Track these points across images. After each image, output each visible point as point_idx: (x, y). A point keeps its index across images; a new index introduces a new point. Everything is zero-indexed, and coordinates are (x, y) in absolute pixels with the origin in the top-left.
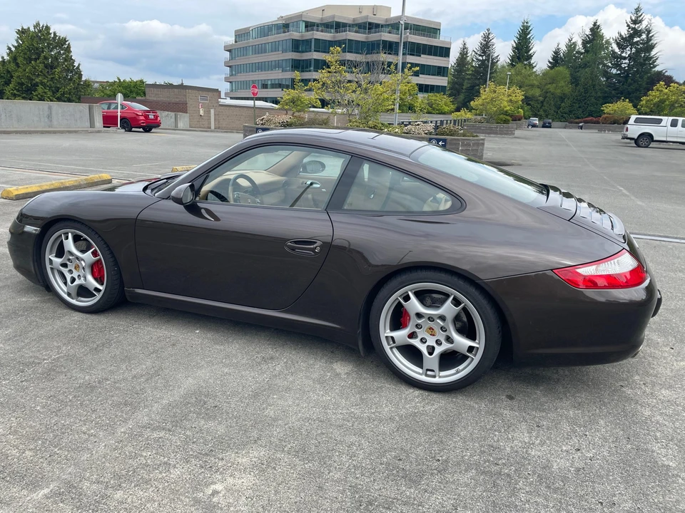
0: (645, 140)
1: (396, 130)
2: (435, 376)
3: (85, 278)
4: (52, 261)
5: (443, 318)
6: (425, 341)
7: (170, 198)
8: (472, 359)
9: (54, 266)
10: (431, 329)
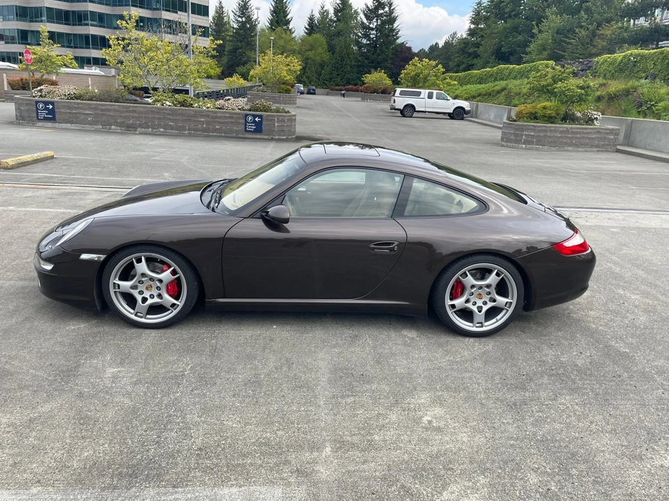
0: (408, 111)
1: (209, 105)
2: (482, 327)
3: (160, 296)
4: (119, 285)
5: (488, 286)
6: (475, 303)
7: (252, 216)
8: (508, 311)
9: (121, 290)
10: (480, 294)
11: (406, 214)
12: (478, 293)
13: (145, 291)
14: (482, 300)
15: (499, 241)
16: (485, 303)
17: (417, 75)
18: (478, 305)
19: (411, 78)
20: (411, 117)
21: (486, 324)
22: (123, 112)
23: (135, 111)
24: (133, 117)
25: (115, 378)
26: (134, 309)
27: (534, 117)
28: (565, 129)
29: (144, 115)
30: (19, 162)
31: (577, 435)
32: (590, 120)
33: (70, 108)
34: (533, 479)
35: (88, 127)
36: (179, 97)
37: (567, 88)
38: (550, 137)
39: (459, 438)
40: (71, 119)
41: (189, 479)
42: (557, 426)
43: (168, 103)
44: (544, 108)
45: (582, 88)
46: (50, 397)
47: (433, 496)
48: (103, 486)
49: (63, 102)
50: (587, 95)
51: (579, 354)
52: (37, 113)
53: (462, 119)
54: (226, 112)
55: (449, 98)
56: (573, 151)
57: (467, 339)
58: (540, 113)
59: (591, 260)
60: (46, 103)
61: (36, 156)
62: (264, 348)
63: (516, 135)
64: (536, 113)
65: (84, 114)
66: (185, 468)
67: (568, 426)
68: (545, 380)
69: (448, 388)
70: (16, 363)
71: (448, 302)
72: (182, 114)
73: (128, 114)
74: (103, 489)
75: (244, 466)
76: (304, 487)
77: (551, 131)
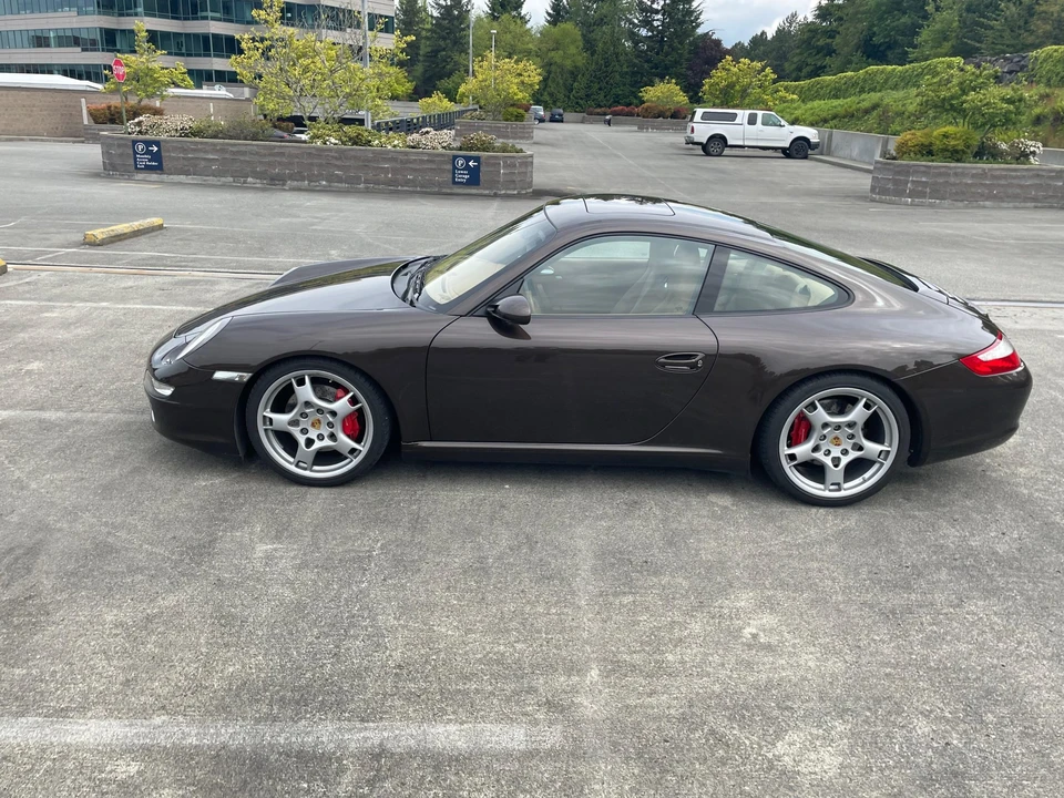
0: (716, 146)
1: (396, 142)
2: (839, 490)
3: (332, 437)
4: (271, 419)
5: (851, 425)
6: (828, 453)
7: (471, 313)
8: (882, 464)
9: (275, 427)
10: (836, 438)
11: (717, 308)
12: (833, 435)
13: (310, 429)
14: (841, 448)
15: (869, 351)
16: (845, 452)
17: (731, 86)
18: (835, 454)
19: (721, 91)
20: (720, 155)
21: (847, 485)
22: (265, 155)
23: (282, 154)
24: (280, 163)
25: (269, 559)
26: (294, 456)
27: (927, 151)
28: (980, 171)
29: (297, 160)
30: (113, 234)
31: (995, 661)
32: (1023, 156)
33: (184, 150)
34: (922, 727)
35: (211, 180)
36: (350, 130)
37: (985, 102)
38: (954, 184)
39: (802, 662)
40: (186, 168)
41: (384, 709)
42: (963, 647)
43: (333, 140)
44: (945, 136)
45: (1010, 101)
46: (175, 586)
47: (760, 747)
48: (257, 716)
49: (173, 141)
50: (1018, 113)
51: (999, 535)
52: (135, 159)
53: (805, 157)
54: (422, 153)
55: (783, 122)
56: (993, 208)
57: (814, 510)
58: (938, 144)
59: (1024, 383)
60: (148, 143)
61: (136, 225)
62: (492, 520)
63: (896, 182)
64: (931, 144)
65: (205, 159)
66: (377, 694)
67: (981, 647)
68: (943, 575)
69: (783, 585)
70: (123, 534)
71: (785, 450)
72: (355, 157)
73: (272, 159)
74: (258, 721)
75: (466, 693)
76: (559, 727)
77: (956, 174)
